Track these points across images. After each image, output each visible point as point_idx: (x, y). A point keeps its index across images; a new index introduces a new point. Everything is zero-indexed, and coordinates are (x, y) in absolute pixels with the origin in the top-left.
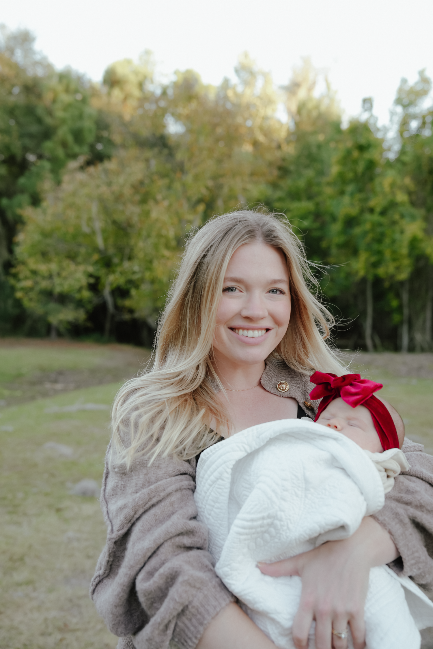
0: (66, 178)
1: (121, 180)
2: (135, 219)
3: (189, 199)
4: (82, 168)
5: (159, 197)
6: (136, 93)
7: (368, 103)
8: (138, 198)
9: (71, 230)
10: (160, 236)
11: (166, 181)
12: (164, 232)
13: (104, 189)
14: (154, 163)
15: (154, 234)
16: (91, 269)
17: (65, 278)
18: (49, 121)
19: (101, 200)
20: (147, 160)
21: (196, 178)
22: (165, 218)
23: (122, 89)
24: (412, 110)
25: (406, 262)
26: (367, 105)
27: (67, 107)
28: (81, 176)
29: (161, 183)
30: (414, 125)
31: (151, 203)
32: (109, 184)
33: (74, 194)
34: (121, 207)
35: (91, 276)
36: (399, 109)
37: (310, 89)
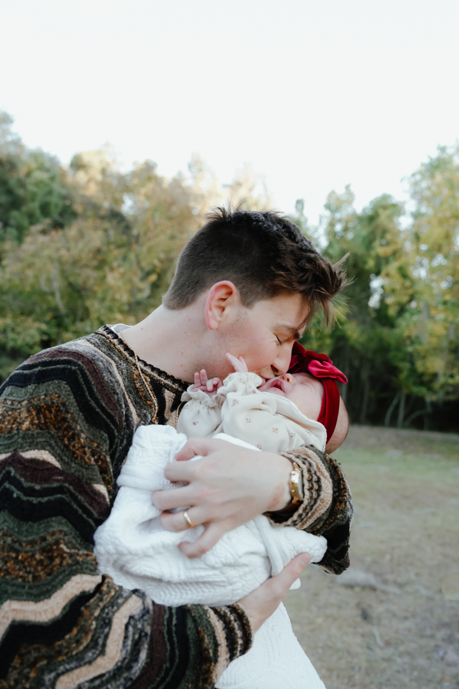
0: (28, 239)
1: (80, 245)
2: (91, 282)
3: (142, 269)
4: (44, 232)
5: (115, 264)
6: (99, 177)
7: (300, 203)
8: (95, 263)
9: (28, 289)
10: (114, 300)
11: (123, 251)
12: (118, 296)
13: (63, 252)
14: (112, 233)
15: (109, 297)
16: (44, 327)
17: (19, 334)
18: (20, 192)
19: (60, 261)
20: (106, 231)
21: (150, 250)
22: (120, 283)
23: (86, 172)
24: (338, 216)
25: (328, 341)
26: (300, 206)
27: (38, 184)
28: (42, 239)
29: (117, 253)
30: (338, 228)
31: (107, 269)
32: (68, 249)
33: (35, 255)
34: (77, 271)
35: (44, 333)
36: (327, 213)
37: (251, 190)
